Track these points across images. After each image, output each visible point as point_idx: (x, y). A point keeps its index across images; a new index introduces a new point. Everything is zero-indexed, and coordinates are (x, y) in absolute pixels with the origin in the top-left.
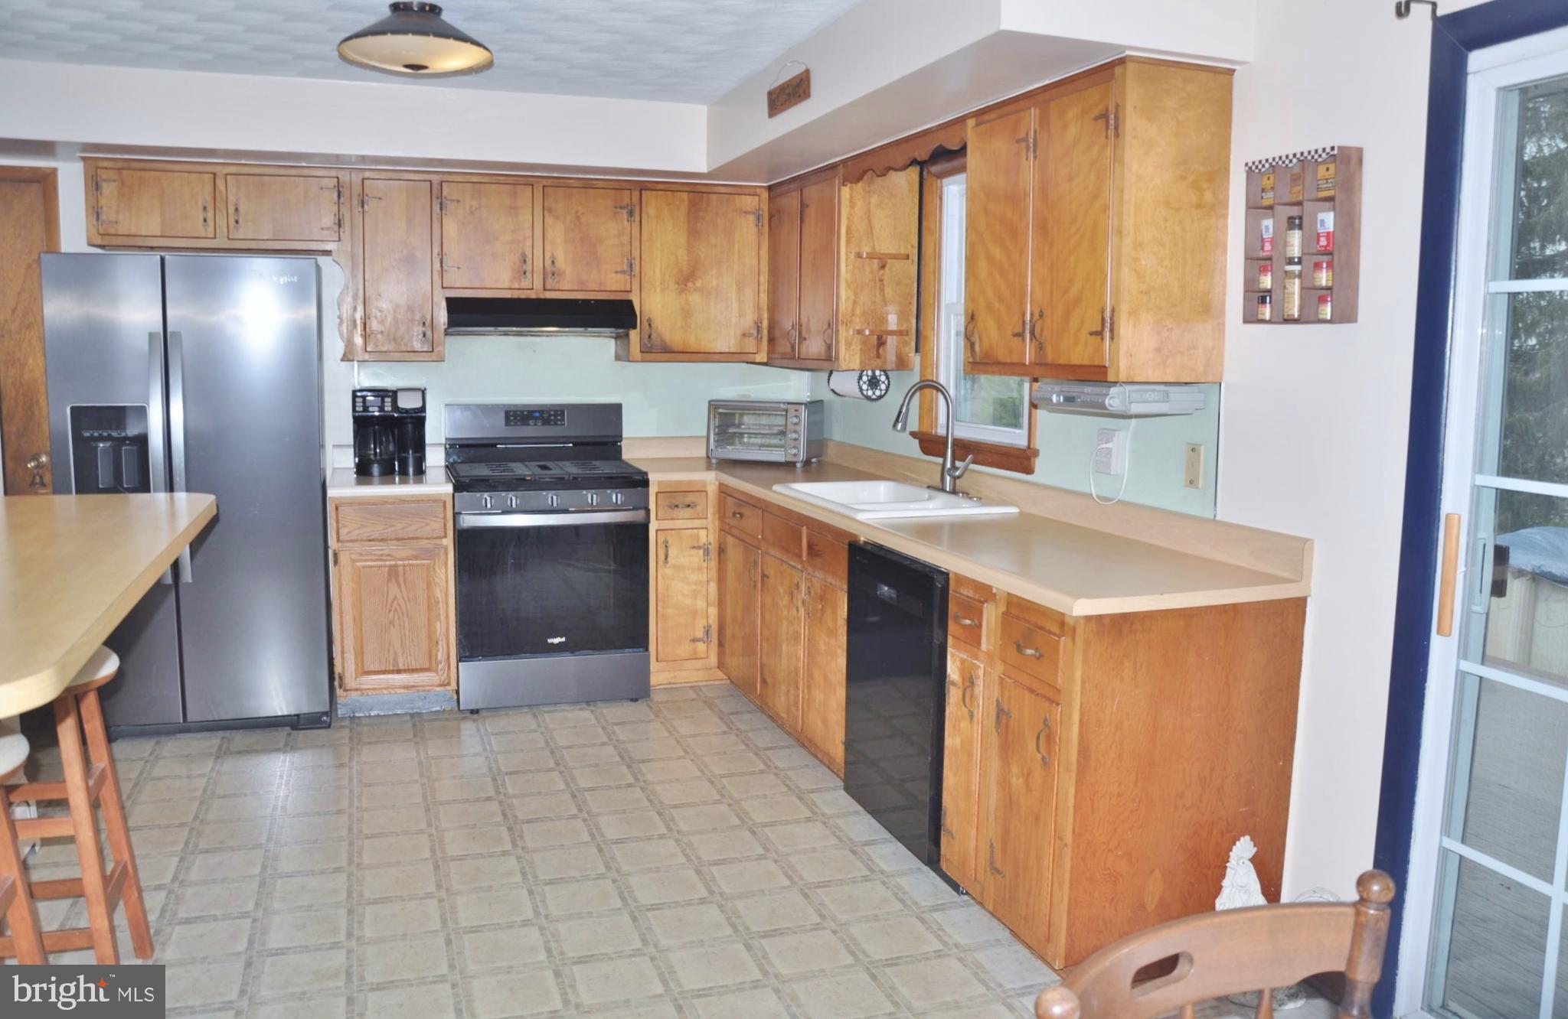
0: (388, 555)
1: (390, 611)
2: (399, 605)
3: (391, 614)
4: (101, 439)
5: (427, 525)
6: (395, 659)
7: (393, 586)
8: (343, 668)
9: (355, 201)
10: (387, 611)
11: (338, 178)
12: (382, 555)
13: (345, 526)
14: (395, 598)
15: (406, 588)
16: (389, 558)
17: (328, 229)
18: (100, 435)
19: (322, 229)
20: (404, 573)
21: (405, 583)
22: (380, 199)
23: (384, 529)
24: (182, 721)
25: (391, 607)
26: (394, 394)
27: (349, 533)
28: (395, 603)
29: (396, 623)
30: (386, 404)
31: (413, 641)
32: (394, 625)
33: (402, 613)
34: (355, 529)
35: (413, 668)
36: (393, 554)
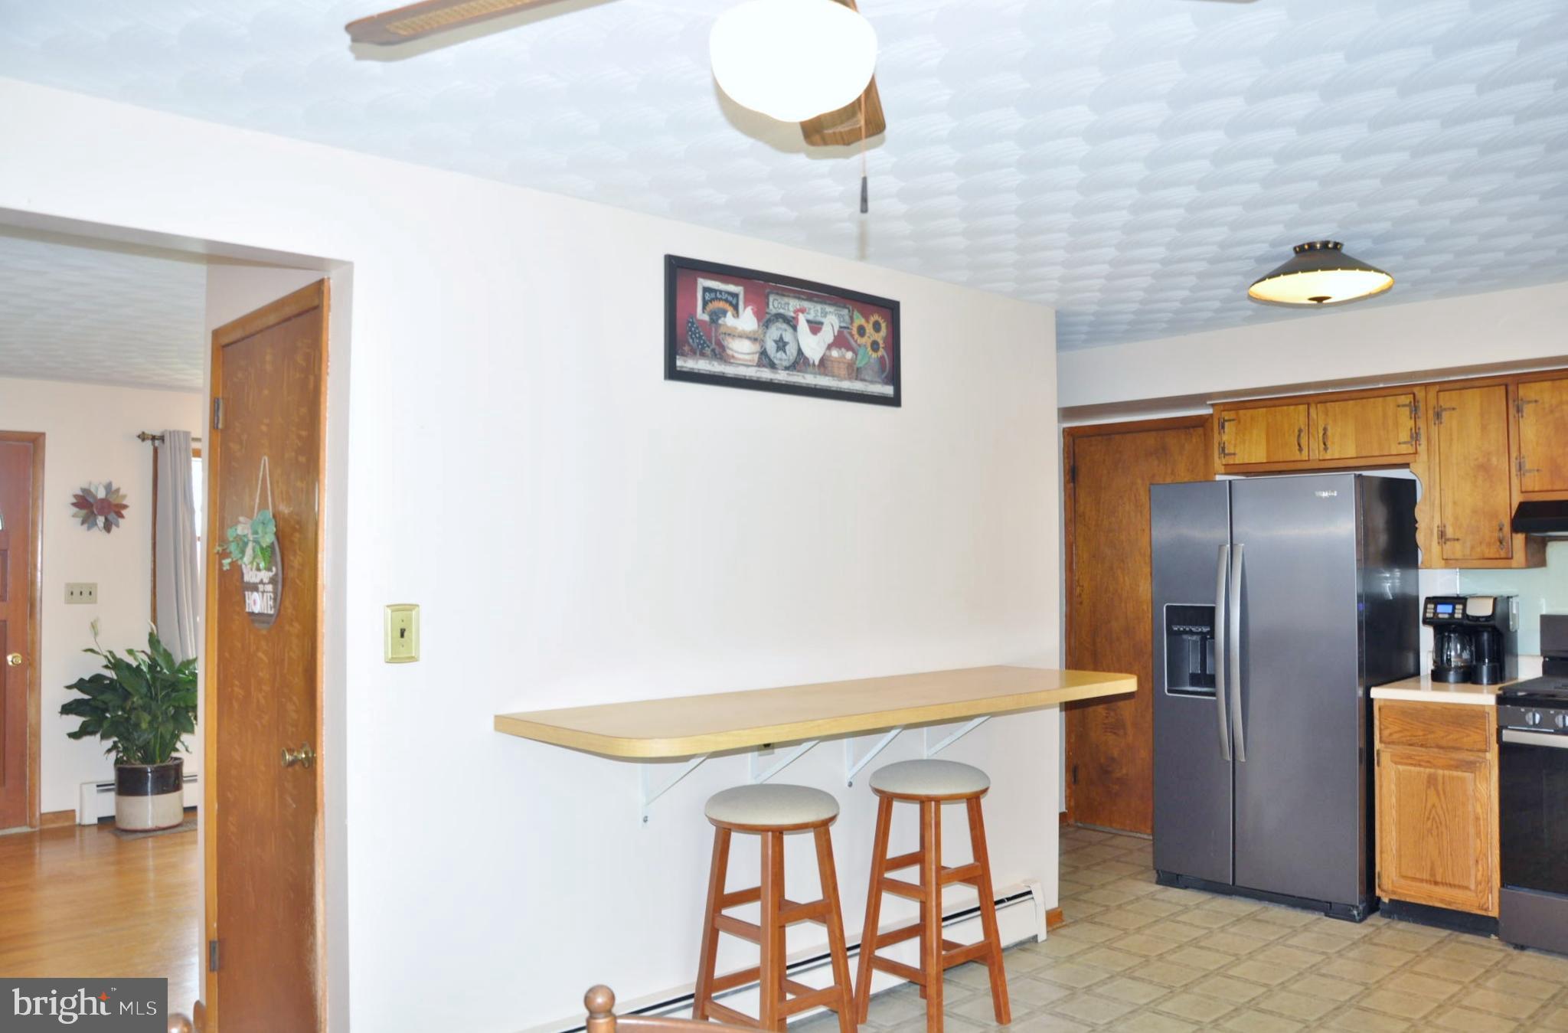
0: (1428, 762)
1: (1428, 819)
2: (1437, 814)
3: (1430, 823)
4: (1191, 633)
5: (1468, 735)
6: (1432, 869)
7: (1432, 792)
8: (1381, 867)
9: (1431, 413)
10: (1425, 819)
11: (1414, 394)
12: (1420, 761)
13: (1387, 728)
14: (1434, 806)
15: (1445, 798)
16: (1428, 764)
17: (1405, 443)
18: (1185, 629)
19: (1399, 443)
20: (1443, 783)
21: (1444, 793)
22: (1454, 409)
23: (1424, 735)
24: (1231, 883)
25: (1430, 814)
26: (1462, 600)
27: (1391, 734)
28: (1433, 812)
29: (1435, 832)
30: (1456, 611)
31: (1451, 855)
32: (1432, 834)
33: (1441, 823)
34: (1396, 732)
35: (1452, 882)
36: (1431, 760)
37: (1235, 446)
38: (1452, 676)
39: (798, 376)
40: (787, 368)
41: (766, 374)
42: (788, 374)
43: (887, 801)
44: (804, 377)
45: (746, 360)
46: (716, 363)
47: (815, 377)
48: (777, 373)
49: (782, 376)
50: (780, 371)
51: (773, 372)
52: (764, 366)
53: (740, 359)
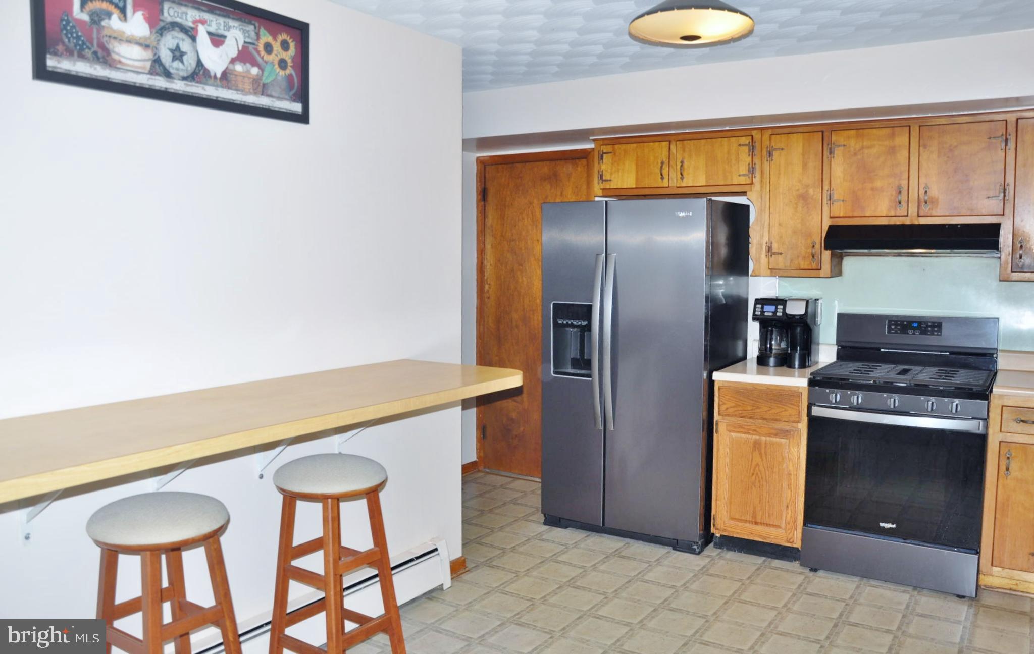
0: (755, 430)
1: (753, 474)
2: (759, 470)
3: (754, 477)
4: (572, 326)
5: (785, 411)
6: (754, 512)
7: (756, 454)
8: (716, 511)
9: (765, 153)
10: (751, 474)
11: (752, 136)
12: (749, 430)
13: (724, 404)
14: (757, 465)
15: (766, 458)
16: (754, 433)
17: (744, 175)
18: (567, 323)
19: (740, 176)
20: (765, 447)
21: (766, 454)
22: (782, 149)
23: (752, 410)
24: (601, 526)
25: (754, 471)
26: (782, 302)
27: (727, 409)
28: (757, 468)
29: (757, 484)
30: (778, 310)
31: (769, 502)
32: (755, 486)
33: (762, 478)
34: (731, 407)
35: (768, 523)
36: (758, 430)
37: (611, 174)
38: (772, 361)
39: (198, 87)
40: (184, 78)
41: (160, 83)
42: (185, 84)
43: (290, 500)
44: (203, 89)
45: (137, 67)
46: (98, 67)
47: (217, 90)
48: (173, 82)
49: (178, 86)
50: (175, 81)
51: (168, 81)
52: (157, 74)
53: (129, 65)
